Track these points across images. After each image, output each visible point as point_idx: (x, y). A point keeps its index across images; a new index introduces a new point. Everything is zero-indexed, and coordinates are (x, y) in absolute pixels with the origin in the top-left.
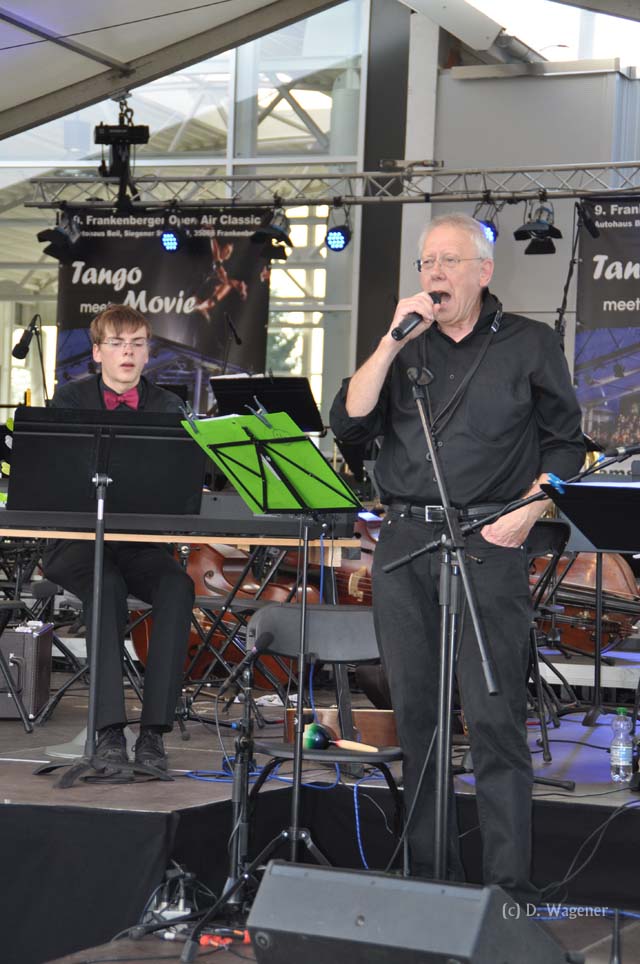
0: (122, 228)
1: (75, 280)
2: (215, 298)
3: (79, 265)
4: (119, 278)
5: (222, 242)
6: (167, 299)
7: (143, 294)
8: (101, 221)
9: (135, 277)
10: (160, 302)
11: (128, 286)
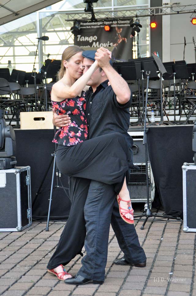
0: (91, 26)
1: (78, 40)
2: (118, 43)
3: (79, 36)
4: (91, 39)
5: (119, 28)
6: (105, 44)
7: (98, 43)
8: (85, 24)
9: (95, 38)
10: (103, 44)
11: (93, 41)
